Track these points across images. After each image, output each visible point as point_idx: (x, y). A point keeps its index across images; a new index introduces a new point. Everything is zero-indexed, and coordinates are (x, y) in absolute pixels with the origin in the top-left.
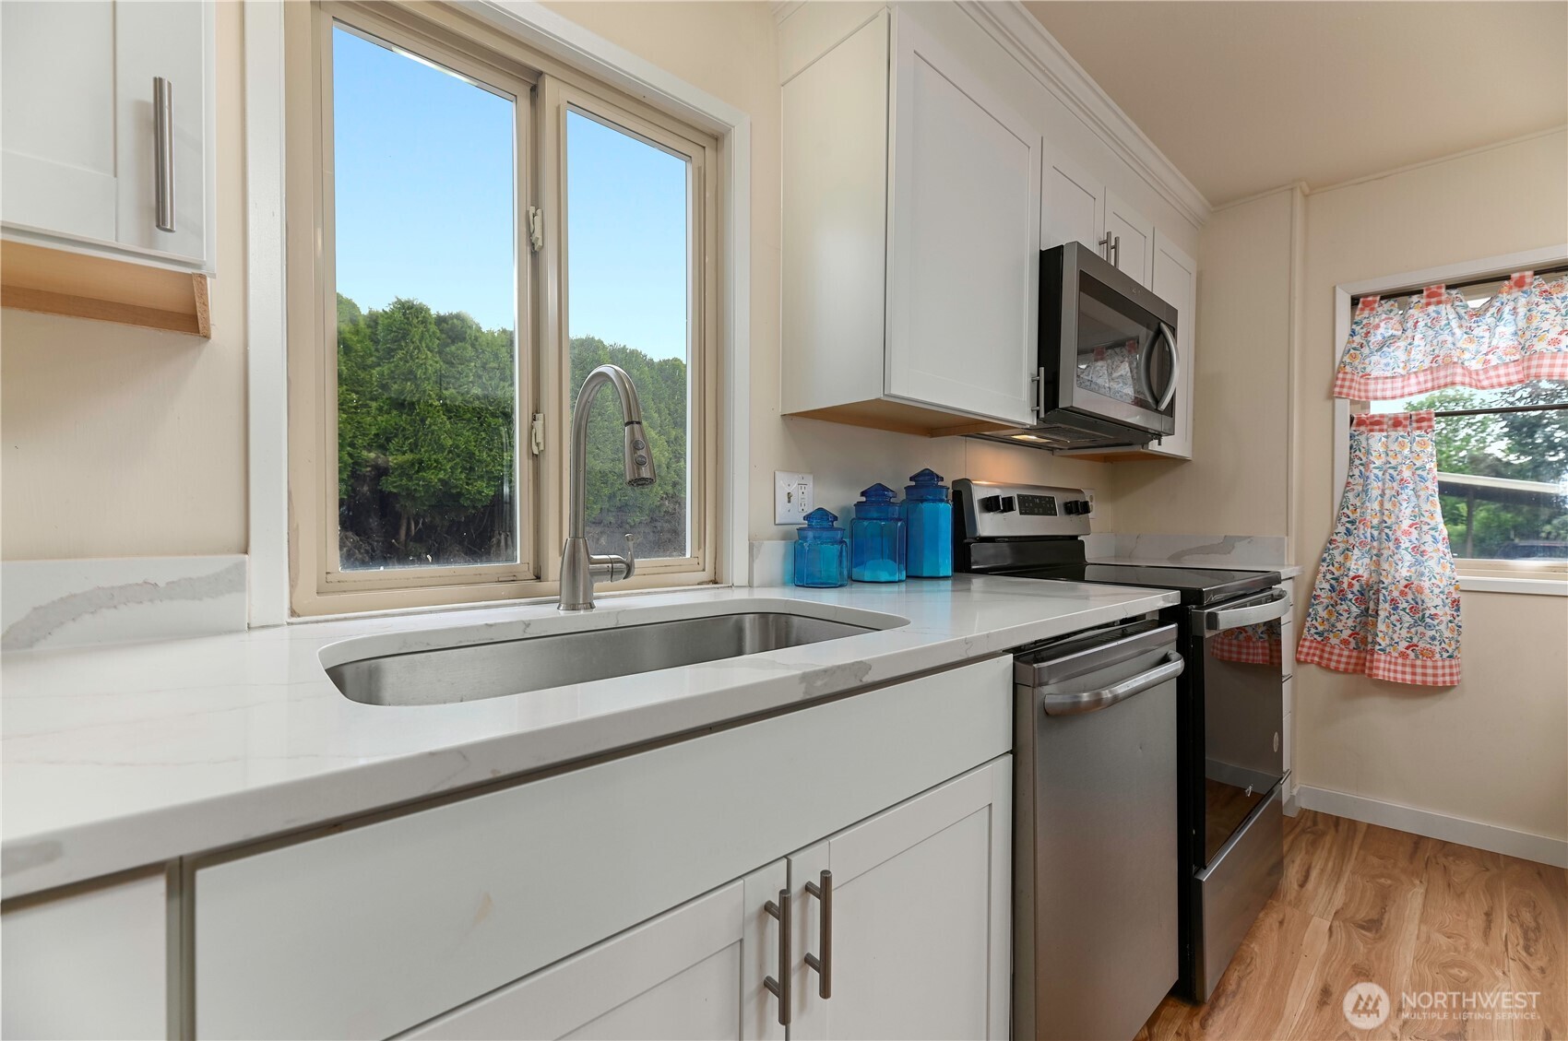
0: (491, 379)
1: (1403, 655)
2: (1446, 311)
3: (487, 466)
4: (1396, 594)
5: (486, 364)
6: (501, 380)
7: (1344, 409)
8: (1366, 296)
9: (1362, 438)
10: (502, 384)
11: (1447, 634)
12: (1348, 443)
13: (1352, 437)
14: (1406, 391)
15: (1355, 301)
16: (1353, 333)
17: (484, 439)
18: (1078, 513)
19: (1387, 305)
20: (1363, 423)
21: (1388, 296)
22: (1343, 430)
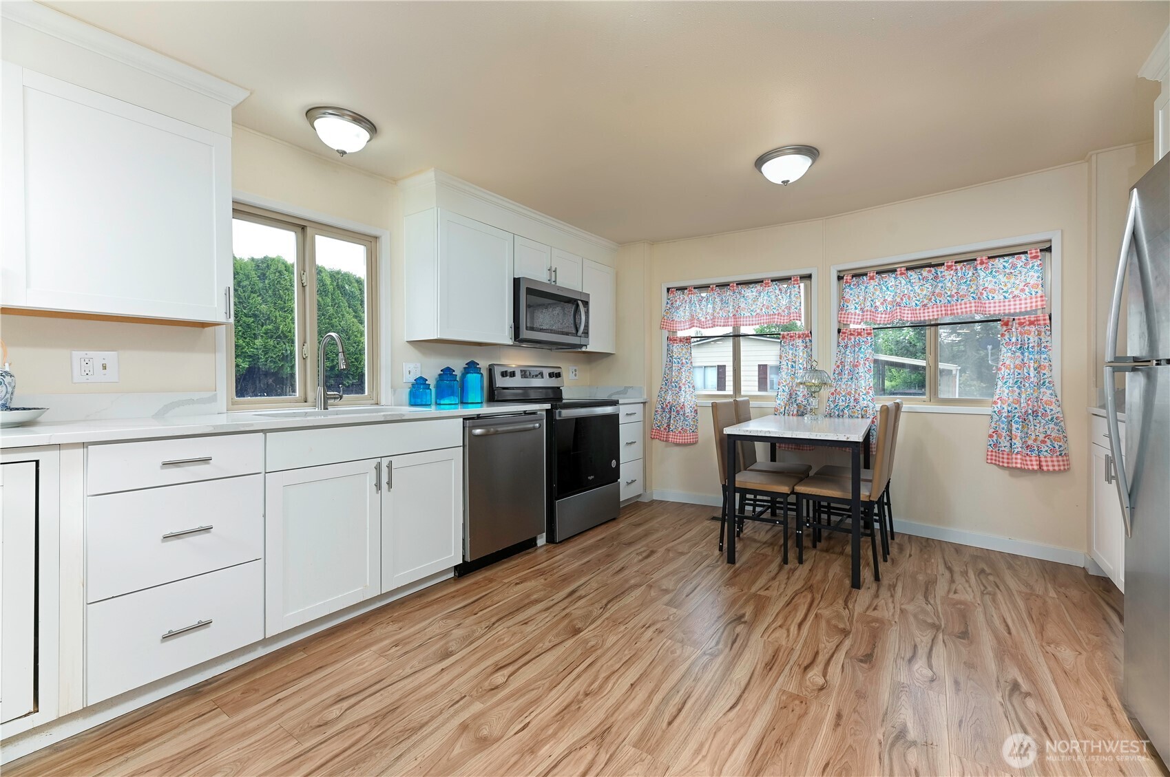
0: (244, 292)
1: (680, 432)
2: (694, 298)
3: (243, 348)
4: (679, 408)
5: (240, 282)
6: (252, 292)
7: (666, 334)
8: (672, 288)
9: (671, 346)
10: (253, 295)
11: (692, 423)
12: (666, 348)
13: (668, 345)
14: (685, 327)
15: (668, 289)
16: (667, 303)
17: (240, 331)
18: (557, 377)
19: (679, 292)
20: (672, 339)
21: (679, 289)
22: (665, 342)
